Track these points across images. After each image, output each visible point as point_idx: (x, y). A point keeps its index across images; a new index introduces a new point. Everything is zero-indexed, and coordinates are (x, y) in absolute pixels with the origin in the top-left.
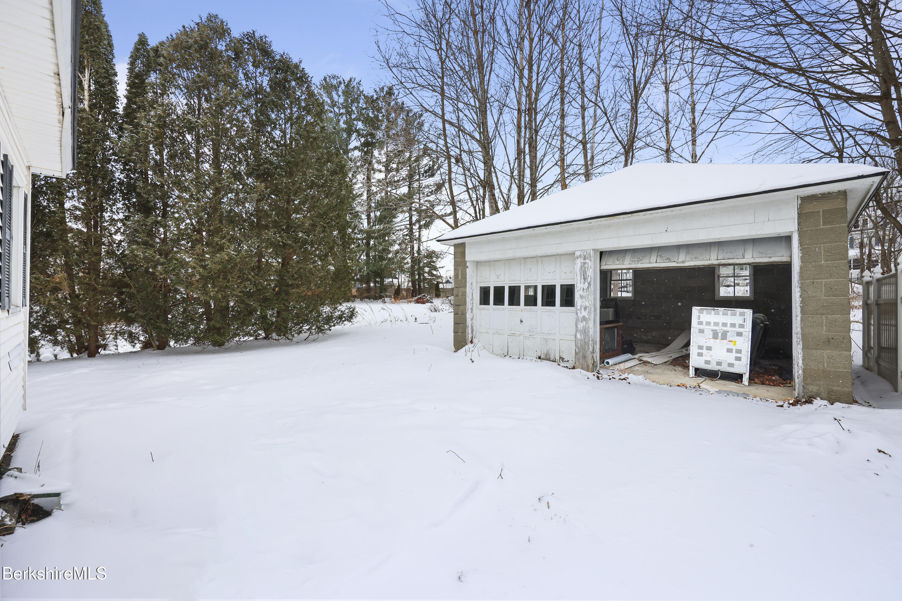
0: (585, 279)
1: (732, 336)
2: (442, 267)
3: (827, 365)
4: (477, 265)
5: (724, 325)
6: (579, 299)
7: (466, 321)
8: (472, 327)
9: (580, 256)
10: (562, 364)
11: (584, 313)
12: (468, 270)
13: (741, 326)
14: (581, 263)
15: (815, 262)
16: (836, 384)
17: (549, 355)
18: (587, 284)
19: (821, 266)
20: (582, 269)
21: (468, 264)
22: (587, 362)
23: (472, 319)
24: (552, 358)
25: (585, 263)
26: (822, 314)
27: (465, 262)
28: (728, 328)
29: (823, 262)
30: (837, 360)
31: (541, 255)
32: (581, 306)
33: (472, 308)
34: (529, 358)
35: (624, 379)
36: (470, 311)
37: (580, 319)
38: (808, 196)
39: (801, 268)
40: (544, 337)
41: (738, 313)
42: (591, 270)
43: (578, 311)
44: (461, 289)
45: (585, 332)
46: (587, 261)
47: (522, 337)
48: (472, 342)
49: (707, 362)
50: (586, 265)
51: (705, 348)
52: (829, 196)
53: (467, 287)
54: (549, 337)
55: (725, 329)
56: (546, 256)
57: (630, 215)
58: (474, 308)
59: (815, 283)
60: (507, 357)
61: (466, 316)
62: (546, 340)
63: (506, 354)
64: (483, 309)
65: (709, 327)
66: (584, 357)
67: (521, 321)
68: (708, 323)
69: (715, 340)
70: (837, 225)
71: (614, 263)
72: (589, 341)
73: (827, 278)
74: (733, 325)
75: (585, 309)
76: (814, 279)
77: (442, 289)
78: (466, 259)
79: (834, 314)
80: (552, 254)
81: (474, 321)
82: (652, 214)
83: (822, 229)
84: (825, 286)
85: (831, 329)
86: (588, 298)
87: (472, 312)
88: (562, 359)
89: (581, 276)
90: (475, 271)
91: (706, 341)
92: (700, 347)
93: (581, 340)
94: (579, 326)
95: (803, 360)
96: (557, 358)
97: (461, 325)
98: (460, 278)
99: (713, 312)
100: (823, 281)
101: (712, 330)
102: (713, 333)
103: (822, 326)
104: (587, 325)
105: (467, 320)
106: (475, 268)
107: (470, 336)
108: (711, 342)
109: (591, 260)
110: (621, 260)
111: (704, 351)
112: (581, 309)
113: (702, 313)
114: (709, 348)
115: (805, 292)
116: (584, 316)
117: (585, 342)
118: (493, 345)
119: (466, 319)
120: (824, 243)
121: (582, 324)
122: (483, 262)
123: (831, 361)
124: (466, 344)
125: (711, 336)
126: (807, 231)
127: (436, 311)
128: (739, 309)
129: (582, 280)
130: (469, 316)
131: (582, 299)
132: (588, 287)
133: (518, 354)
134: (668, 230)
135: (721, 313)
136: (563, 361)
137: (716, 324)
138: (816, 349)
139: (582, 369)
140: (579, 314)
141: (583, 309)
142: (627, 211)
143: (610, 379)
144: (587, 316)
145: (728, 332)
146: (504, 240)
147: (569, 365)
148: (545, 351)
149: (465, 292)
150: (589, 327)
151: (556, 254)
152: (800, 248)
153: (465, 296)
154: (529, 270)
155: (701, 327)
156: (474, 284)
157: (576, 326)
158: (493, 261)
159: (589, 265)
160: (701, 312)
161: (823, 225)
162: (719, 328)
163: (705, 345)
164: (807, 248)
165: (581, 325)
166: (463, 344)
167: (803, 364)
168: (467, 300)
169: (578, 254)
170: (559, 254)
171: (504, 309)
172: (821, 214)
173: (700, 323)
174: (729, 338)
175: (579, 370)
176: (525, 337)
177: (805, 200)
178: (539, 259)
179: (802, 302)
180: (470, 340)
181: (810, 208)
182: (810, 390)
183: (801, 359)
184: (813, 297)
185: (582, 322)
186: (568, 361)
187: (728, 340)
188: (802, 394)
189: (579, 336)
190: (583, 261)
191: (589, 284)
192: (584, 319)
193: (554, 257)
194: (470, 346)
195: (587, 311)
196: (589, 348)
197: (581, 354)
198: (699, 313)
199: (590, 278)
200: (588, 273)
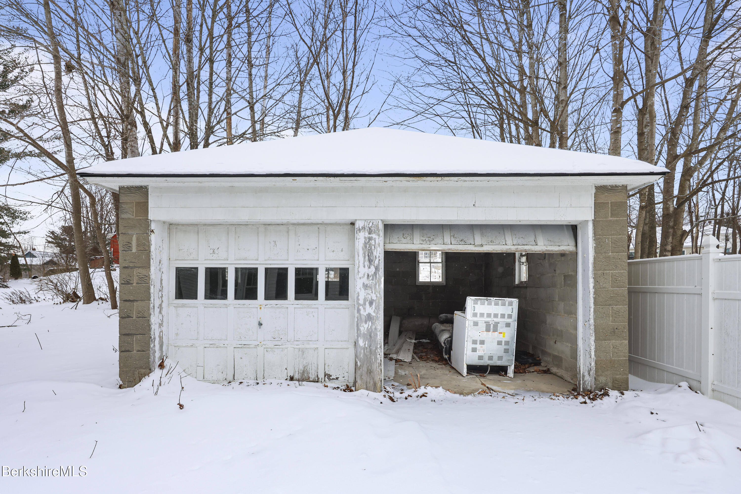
0: (370, 261)
1: (502, 328)
2: (25, 233)
3: (613, 355)
4: (169, 229)
5: (496, 316)
6: (363, 289)
7: (150, 330)
8: (161, 338)
9: (364, 228)
10: (331, 384)
11: (370, 310)
12: (153, 237)
13: (510, 316)
14: (365, 238)
15: (605, 253)
16: (619, 373)
17: (308, 373)
18: (373, 269)
19: (609, 257)
20: (366, 247)
21: (153, 226)
22: (373, 379)
23: (161, 325)
24: (312, 377)
25: (370, 239)
26: (610, 305)
27: (146, 223)
28: (498, 320)
29: (610, 254)
30: (620, 348)
31: (295, 222)
32: (365, 300)
33: (161, 305)
34: (275, 382)
35: (423, 396)
36: (157, 310)
37: (363, 318)
38: (601, 186)
39: (595, 259)
40: (300, 346)
41: (507, 303)
42: (379, 249)
43: (361, 307)
44: (135, 271)
45: (370, 336)
46: (374, 236)
47: (260, 350)
48: (161, 366)
49: (480, 358)
50: (373, 242)
51: (478, 343)
52: (616, 188)
53: (152, 268)
54: (307, 346)
55: (496, 320)
56: (304, 224)
57: (439, 179)
58: (164, 305)
59: (605, 274)
60: (235, 384)
61: (149, 321)
62: (303, 351)
63: (231, 378)
64: (183, 306)
65: (482, 319)
66: (370, 372)
67: (260, 324)
68: (482, 315)
69: (488, 333)
70: (621, 219)
71: (399, 242)
72: (376, 348)
73: (613, 269)
74: (503, 316)
75: (371, 303)
76: (605, 270)
77: (23, 265)
78: (150, 217)
79: (618, 305)
80: (314, 221)
81: (164, 329)
82: (465, 181)
83: (610, 221)
84: (612, 277)
85: (616, 319)
86: (375, 288)
87: (160, 312)
88: (328, 376)
89: (365, 257)
90: (166, 240)
91: (480, 334)
92: (475, 342)
93: (365, 348)
94: (362, 329)
95: (595, 352)
96: (321, 376)
97: (138, 337)
98: (134, 250)
99: (486, 302)
100: (611, 272)
101: (485, 322)
102: (486, 325)
103: (609, 317)
104: (374, 327)
105: (153, 327)
106: (166, 234)
107: (157, 355)
108: (485, 336)
109: (379, 235)
110: (409, 238)
111: (478, 346)
112: (365, 304)
113: (477, 304)
114: (482, 342)
115: (597, 283)
116: (369, 315)
117: (370, 350)
118: (203, 367)
119: (149, 326)
120: (611, 235)
121: (366, 326)
122: (183, 225)
123: (616, 350)
124: (151, 371)
125: (484, 329)
126: (600, 221)
127: (23, 301)
128: (507, 299)
129: (367, 263)
130: (154, 320)
131: (365, 289)
132: (375, 273)
133: (253, 376)
134: (476, 205)
135: (493, 303)
136: (329, 379)
137: (489, 315)
138: (605, 340)
139: (367, 389)
140: (362, 312)
141: (367, 303)
142: (438, 173)
143: (406, 398)
144: (373, 314)
145: (499, 323)
146: (232, 190)
147: (341, 383)
148: (301, 368)
149: (148, 277)
150: (376, 329)
151: (320, 222)
152: (594, 238)
153: (148, 283)
154: (273, 243)
155: (475, 319)
156: (165, 262)
157: (358, 329)
158: (205, 225)
159: (377, 242)
160: (475, 302)
161: (611, 217)
162: (492, 320)
163: (478, 339)
164: (599, 238)
165: (364, 328)
166: (143, 371)
167: (595, 355)
168: (152, 290)
169: (359, 224)
170: (326, 222)
171: (226, 306)
172: (610, 205)
173: (475, 315)
174: (500, 330)
175: (363, 392)
176: (267, 350)
177: (600, 189)
178: (291, 227)
179: (595, 293)
180: (158, 362)
181: (603, 198)
182: (600, 381)
183: (593, 351)
184: (604, 288)
185: (366, 323)
186: (337, 378)
187: (499, 331)
188: (594, 386)
189: (361, 343)
190: (367, 235)
191: (377, 268)
192: (369, 317)
193: (316, 228)
194: (156, 374)
195: (374, 306)
196: (376, 358)
197: (365, 369)
198: (474, 304)
199: (377, 260)
200: (375, 253)
